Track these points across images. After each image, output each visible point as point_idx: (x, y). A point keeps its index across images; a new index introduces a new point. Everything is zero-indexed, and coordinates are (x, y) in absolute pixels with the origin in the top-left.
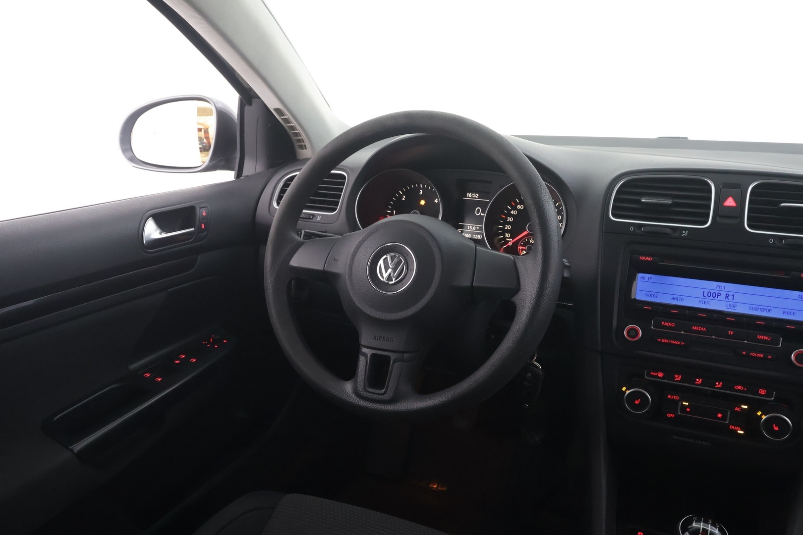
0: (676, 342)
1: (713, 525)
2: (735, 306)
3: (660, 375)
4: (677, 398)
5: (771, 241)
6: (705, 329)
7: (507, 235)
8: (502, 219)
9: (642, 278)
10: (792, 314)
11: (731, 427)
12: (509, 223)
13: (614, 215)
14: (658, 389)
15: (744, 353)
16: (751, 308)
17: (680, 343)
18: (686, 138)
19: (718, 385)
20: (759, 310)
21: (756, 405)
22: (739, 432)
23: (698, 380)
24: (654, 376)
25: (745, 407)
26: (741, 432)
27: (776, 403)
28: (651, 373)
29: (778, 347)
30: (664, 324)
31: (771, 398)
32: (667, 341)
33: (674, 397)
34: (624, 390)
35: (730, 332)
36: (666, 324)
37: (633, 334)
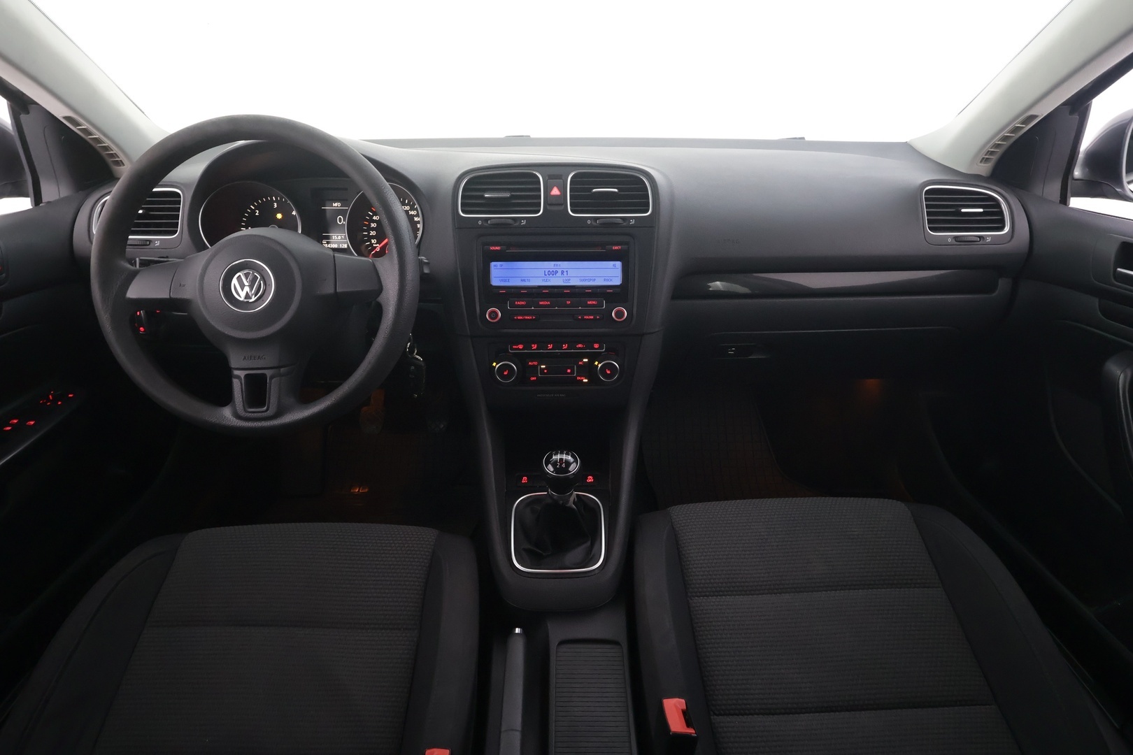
0: (528, 318)
1: (567, 454)
2: (569, 280)
3: (521, 347)
4: (536, 363)
5: (589, 222)
6: (549, 303)
7: (373, 241)
8: (365, 225)
9: (495, 266)
10: (610, 280)
11: (578, 378)
12: (373, 229)
13: (463, 211)
14: (521, 359)
15: (580, 317)
16: (581, 280)
17: (532, 318)
18: (529, 136)
19: (565, 346)
21: (593, 358)
22: (584, 381)
23: (549, 346)
24: (516, 349)
25: (586, 360)
26: (586, 380)
27: (607, 353)
28: (513, 346)
29: (603, 308)
30: (518, 303)
31: (603, 349)
32: (523, 318)
33: (533, 363)
34: (494, 365)
35: (568, 302)
36: (520, 304)
37: (494, 316)
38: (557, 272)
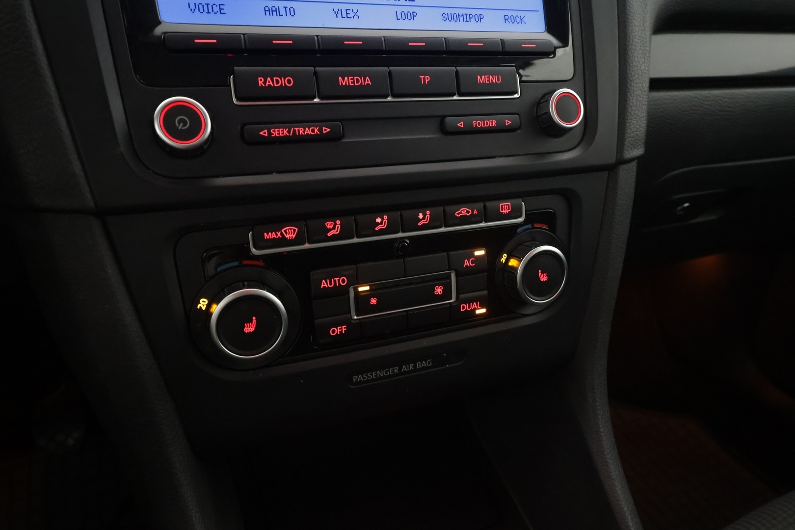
0: (308, 131)
3: (290, 233)
4: (341, 281)
6: (368, 81)
10: (518, 20)
14: (295, 272)
15: (461, 125)
16: (447, 18)
17: (321, 130)
19: (424, 218)
20: (461, 19)
22: (478, 312)
23: (379, 220)
24: (275, 243)
25: (480, 253)
26: (481, 311)
27: (530, 226)
28: (265, 234)
29: (516, 96)
30: (265, 83)
31: (520, 216)
32: (285, 132)
33: (335, 281)
34: (204, 308)
35: (422, 77)
36: (271, 83)
37: (185, 123)
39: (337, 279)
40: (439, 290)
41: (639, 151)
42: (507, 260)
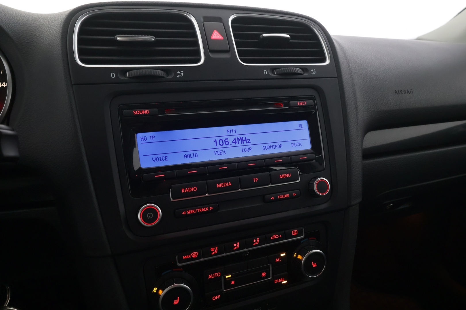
0: (203, 210)
3: (195, 255)
4: (218, 274)
5: (265, 73)
6: (230, 184)
9: (142, 138)
10: (298, 144)
11: (276, 281)
13: (82, 61)
14: (195, 273)
15: (273, 198)
16: (265, 148)
17: (209, 209)
19: (256, 242)
20: (272, 148)
21: (290, 248)
22: (283, 283)
23: (235, 245)
24: (188, 260)
25: (283, 255)
26: (285, 282)
27: (307, 239)
28: (184, 257)
29: (298, 181)
30: (184, 191)
31: (302, 236)
32: (193, 211)
33: (215, 275)
34: (155, 292)
35: (254, 179)
36: (187, 191)
37: (151, 215)
38: (234, 142)
39: (216, 274)
40: (264, 274)
41: (359, 200)
42: (297, 256)
